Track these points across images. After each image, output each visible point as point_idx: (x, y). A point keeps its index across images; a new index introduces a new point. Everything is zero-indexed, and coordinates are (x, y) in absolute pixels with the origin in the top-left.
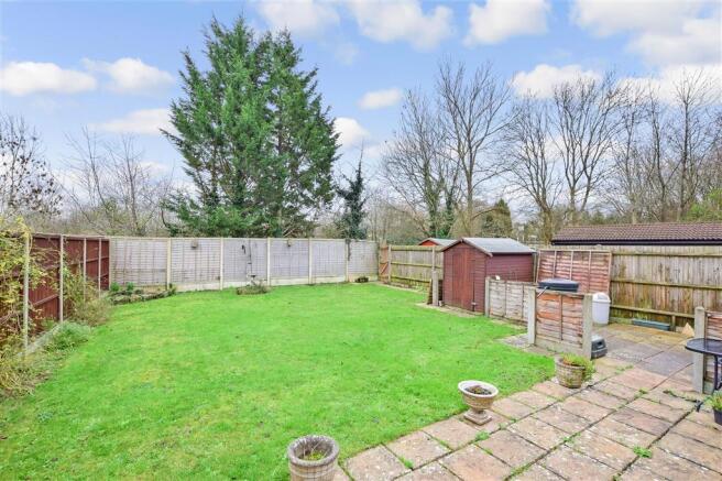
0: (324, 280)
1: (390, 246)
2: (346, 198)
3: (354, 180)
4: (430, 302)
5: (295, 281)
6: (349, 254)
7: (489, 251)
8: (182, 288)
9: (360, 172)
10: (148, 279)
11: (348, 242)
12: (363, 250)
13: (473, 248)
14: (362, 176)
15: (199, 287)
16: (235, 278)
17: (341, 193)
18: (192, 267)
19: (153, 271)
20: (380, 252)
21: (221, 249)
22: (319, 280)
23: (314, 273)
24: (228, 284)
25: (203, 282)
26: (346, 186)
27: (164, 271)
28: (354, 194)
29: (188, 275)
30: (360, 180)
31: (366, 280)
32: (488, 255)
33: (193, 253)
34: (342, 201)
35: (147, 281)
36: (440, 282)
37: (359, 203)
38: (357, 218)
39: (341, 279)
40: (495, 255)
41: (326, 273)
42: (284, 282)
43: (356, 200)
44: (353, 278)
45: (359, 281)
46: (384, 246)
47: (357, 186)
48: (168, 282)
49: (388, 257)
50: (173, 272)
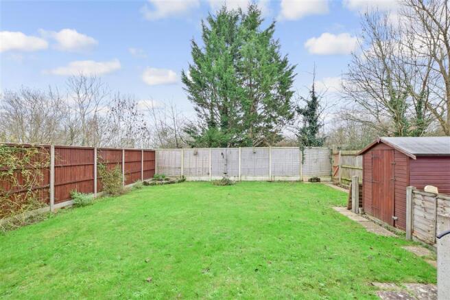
0: (281, 178)
1: (340, 151)
2: (304, 114)
3: (310, 99)
4: (350, 209)
5: (258, 178)
6: (303, 158)
7: (411, 152)
8: (189, 178)
9: (313, 92)
10: (173, 172)
11: (302, 149)
12: (316, 155)
13: (393, 150)
14: (316, 96)
15: (197, 179)
16: (218, 174)
17: (300, 111)
18: (194, 166)
19: (175, 168)
20: (333, 157)
21: (210, 155)
22: (277, 178)
23: (274, 172)
24: (214, 178)
25: (200, 175)
26: (303, 105)
27: (180, 168)
28: (311, 111)
29: (192, 171)
30: (314, 99)
31: (318, 180)
32: (410, 158)
33: (194, 157)
34: (301, 117)
35: (172, 174)
36: (360, 187)
37: (314, 117)
38: (314, 130)
39: (297, 178)
40: (419, 157)
41: (282, 173)
42: (250, 178)
43: (313, 114)
44: (306, 178)
45: (311, 180)
46: (335, 151)
47: (313, 105)
48: (182, 174)
49: (339, 161)
50: (184, 169)
